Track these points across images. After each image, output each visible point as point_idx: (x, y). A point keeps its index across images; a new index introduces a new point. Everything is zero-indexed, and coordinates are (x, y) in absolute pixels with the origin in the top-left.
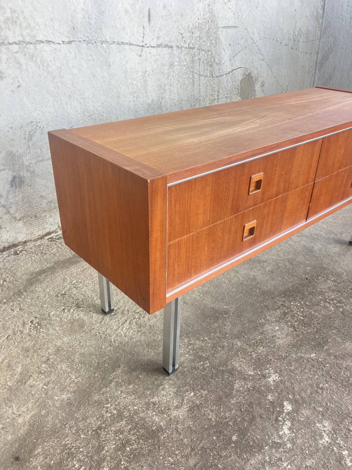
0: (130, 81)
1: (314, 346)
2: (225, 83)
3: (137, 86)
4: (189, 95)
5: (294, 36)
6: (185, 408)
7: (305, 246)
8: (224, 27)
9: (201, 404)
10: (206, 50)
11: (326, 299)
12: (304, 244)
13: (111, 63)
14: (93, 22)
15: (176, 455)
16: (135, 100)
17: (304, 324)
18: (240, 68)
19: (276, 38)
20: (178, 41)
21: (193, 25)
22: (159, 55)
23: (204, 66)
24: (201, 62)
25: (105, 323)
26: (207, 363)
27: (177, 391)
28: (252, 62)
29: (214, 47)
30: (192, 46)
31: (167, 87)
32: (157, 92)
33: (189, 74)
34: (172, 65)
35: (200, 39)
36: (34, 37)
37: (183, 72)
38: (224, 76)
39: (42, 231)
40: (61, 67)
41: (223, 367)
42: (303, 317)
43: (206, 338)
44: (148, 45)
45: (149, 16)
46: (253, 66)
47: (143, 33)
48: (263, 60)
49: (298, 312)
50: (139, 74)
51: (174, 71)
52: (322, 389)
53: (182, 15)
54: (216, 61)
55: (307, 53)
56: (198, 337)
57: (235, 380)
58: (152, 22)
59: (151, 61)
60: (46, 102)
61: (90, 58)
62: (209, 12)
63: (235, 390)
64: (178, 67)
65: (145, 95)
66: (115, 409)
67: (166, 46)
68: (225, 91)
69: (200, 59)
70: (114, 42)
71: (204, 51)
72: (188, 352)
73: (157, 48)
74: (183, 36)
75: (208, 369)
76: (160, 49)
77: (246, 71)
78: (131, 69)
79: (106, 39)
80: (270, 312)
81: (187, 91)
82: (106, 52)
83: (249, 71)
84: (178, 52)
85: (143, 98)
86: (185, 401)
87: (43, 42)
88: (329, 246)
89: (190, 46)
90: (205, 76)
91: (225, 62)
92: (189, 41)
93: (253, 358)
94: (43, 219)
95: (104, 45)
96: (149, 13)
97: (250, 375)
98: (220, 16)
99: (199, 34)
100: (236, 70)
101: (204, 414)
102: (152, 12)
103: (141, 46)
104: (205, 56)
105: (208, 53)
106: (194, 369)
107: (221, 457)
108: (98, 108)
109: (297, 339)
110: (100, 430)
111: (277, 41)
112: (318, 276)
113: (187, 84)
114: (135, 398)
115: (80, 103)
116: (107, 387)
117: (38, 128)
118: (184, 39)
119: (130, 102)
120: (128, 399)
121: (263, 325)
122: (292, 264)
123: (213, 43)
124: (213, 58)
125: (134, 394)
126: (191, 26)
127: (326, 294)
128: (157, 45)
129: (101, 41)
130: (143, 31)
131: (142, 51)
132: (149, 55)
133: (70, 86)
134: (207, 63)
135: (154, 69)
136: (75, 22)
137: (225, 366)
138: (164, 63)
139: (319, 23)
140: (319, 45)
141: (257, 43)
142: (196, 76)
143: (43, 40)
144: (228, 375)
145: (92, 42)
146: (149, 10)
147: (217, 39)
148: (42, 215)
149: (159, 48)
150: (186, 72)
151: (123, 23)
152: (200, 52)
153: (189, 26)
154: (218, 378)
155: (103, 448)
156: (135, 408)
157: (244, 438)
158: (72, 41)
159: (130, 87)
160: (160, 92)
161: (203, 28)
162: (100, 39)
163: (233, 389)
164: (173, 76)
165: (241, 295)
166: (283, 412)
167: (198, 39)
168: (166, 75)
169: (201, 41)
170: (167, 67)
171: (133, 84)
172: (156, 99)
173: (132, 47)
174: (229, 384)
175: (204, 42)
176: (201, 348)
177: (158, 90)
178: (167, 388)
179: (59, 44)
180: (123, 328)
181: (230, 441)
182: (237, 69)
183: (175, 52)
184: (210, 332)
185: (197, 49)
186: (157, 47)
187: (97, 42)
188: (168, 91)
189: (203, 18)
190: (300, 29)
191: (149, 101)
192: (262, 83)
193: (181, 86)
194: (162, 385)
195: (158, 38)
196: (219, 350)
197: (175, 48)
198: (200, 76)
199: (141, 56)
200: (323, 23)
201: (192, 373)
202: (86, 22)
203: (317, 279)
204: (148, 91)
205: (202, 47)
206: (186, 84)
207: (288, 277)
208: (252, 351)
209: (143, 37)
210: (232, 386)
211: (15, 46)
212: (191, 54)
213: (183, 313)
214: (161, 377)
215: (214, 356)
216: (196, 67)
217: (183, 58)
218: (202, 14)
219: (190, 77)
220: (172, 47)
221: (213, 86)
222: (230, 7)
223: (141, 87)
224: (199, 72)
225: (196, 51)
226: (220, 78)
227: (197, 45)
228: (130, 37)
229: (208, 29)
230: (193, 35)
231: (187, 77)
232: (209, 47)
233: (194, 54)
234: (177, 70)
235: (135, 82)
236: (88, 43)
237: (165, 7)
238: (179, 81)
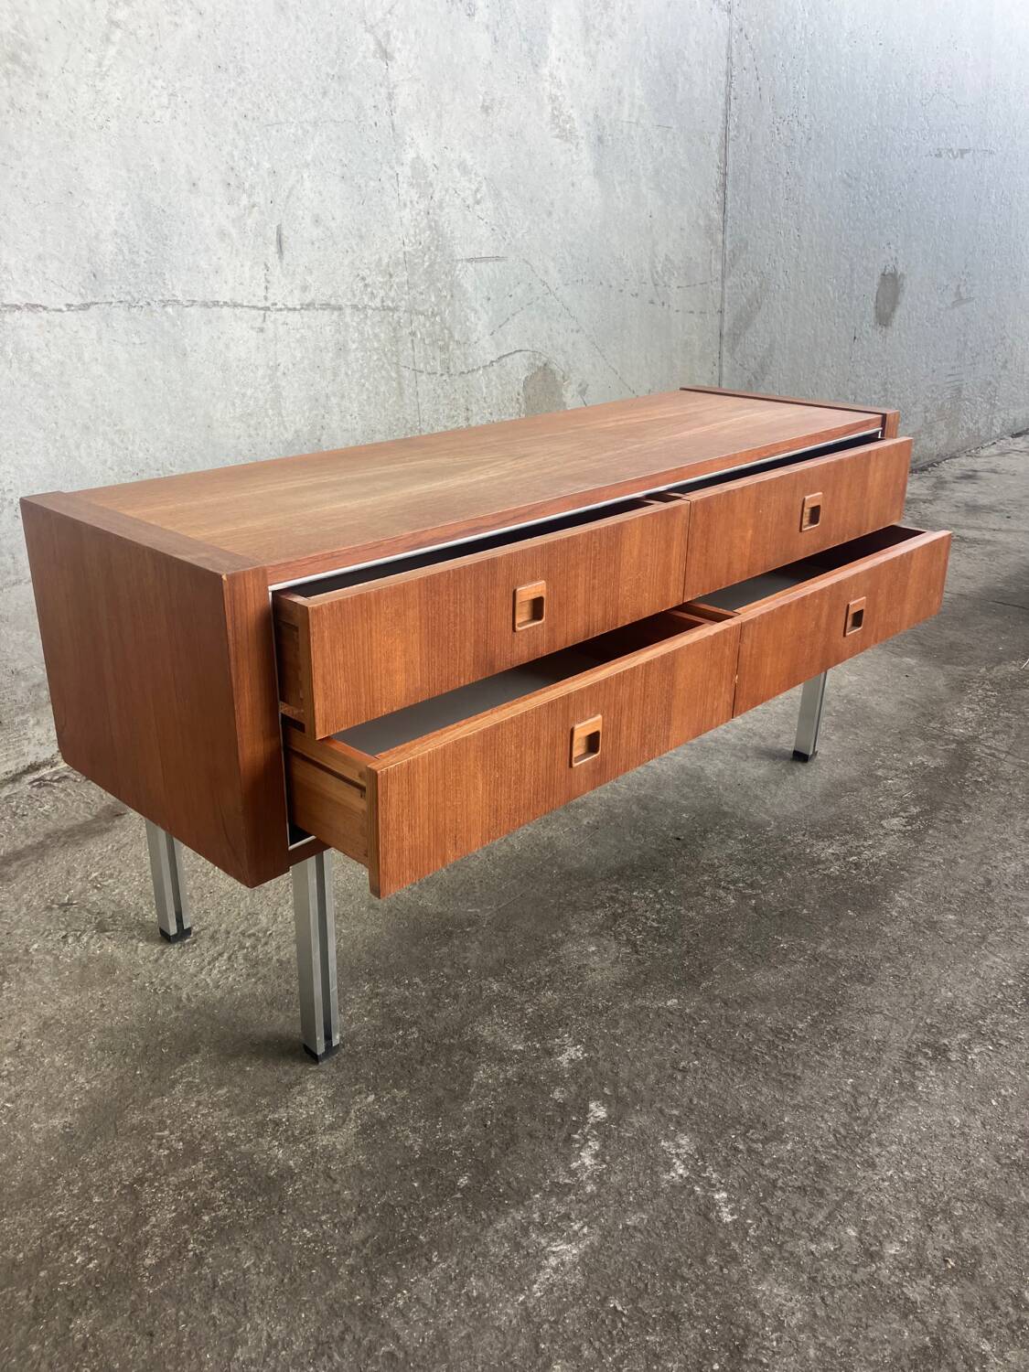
0: (237, 389)
1: (678, 982)
2: (485, 390)
3: (257, 400)
4: (392, 419)
5: (652, 275)
6: (352, 1128)
7: (683, 768)
8: (469, 260)
9: (391, 1117)
10: (428, 311)
11: (720, 880)
12: (682, 762)
13: (189, 349)
14: (141, 260)
15: (321, 1223)
16: (253, 433)
17: (660, 936)
18: (521, 351)
19: (608, 281)
20: (354, 295)
21: (390, 257)
22: (309, 327)
23: (425, 351)
24: (416, 341)
25: (166, 961)
26: (413, 1033)
27: (335, 1094)
28: (550, 337)
29: (449, 305)
30: (390, 305)
31: (334, 400)
32: (307, 414)
33: (389, 368)
34: (342, 349)
35: (409, 288)
37: (372, 364)
38: (481, 372)
39: (15, 762)
40: (63, 363)
41: (452, 1037)
42: (659, 923)
43: (417, 980)
44: (279, 306)
45: (280, 242)
46: (552, 345)
47: (266, 279)
48: (577, 331)
49: (646, 911)
50: (261, 372)
51: (348, 365)
52: (684, 1070)
53: (361, 237)
54: (457, 337)
55: (692, 312)
56: (398, 978)
57: (479, 1064)
58: (287, 255)
59: (289, 343)
60: (26, 443)
61: (136, 340)
62: (430, 227)
63: (475, 1085)
64: (359, 355)
65: (276, 422)
66: (181, 1139)
67: (326, 306)
68: (485, 408)
69: (413, 334)
70: (194, 301)
71: (422, 314)
72: (370, 1011)
73: (303, 311)
74: (366, 282)
75: (413, 1044)
76: (311, 313)
77: (535, 359)
78: (239, 360)
79: (174, 295)
80: (580, 914)
81: (385, 409)
82: (174, 325)
83: (544, 359)
84: (355, 319)
85: (272, 428)
86: (352, 1114)
87: (19, 308)
88: (743, 765)
89: (385, 304)
90: (429, 374)
91: (478, 339)
92: (382, 293)
93: (526, 1015)
94: (19, 730)
95: (169, 309)
96: (279, 235)
97: (515, 1052)
98: (457, 234)
99: (406, 278)
100: (511, 357)
101: (396, 1138)
102: (285, 232)
103: (262, 309)
104: (428, 325)
105: (432, 320)
106: (380, 1046)
107: (427, 1220)
108: (158, 454)
109: (638, 969)
110: (142, 1185)
111: (611, 286)
112: (706, 831)
113: (384, 393)
114: (231, 1115)
115: (113, 444)
116: (163, 1095)
117: (6, 503)
118: (369, 290)
119: (239, 438)
120: (213, 1118)
121: (558, 944)
122: (645, 808)
123: (446, 297)
124: (446, 331)
125: (229, 1106)
126: (386, 261)
127: (722, 870)
128: (302, 305)
129: (162, 301)
130: (265, 275)
131: (264, 320)
132: (282, 330)
133: (88, 405)
134: (434, 343)
135: (298, 359)
136: (99, 262)
137: (457, 1037)
138: (322, 344)
139: (714, 242)
140: (723, 293)
141: (559, 294)
142: (406, 373)
143: (19, 304)
144: (461, 1055)
145: (141, 304)
146: (279, 229)
147: (454, 286)
148: (17, 720)
149: (307, 312)
150: (381, 363)
151: (215, 258)
152: (414, 318)
153: (380, 259)
154: (438, 1061)
155: (146, 1221)
156: (230, 1134)
157: (486, 1180)
158: (92, 303)
159: (237, 402)
160: (315, 412)
161: (415, 264)
162: (161, 297)
163: (470, 1083)
164: (346, 374)
165: (514, 881)
166: (585, 1122)
167: (406, 288)
168: (329, 375)
169: (413, 292)
170: (330, 355)
171: (244, 395)
172: (305, 429)
173: (238, 311)
174: (462, 1073)
175: (422, 293)
176: (403, 1003)
177: (311, 410)
178: (311, 1090)
179: (60, 310)
180: (211, 969)
181: (453, 1187)
182: (511, 354)
183: (348, 319)
184: (427, 967)
185: (405, 311)
186: (302, 308)
187: (153, 303)
188: (336, 410)
189: (414, 240)
190: (667, 258)
191: (289, 436)
192: (580, 385)
193: (369, 398)
194: (300, 1083)
195: (305, 289)
196: (444, 1004)
197: (348, 311)
198: (418, 374)
199: (262, 330)
200: (727, 242)
201: (374, 1055)
202: (124, 260)
203: (704, 838)
204: (283, 411)
205: (416, 307)
206: (381, 394)
207: (632, 836)
208: (526, 1001)
209: (266, 288)
210: (470, 1077)
212: (389, 323)
213: (364, 930)
214: (299, 1068)
215: (432, 1016)
216: (405, 353)
217: (370, 332)
218: (412, 232)
219: (391, 377)
220: (340, 309)
221: (452, 397)
222: (482, 216)
223: (266, 403)
224: (414, 363)
225: (401, 314)
226: (469, 377)
227: (403, 302)
228: (233, 289)
229: (429, 266)
230: (392, 280)
231: (383, 377)
232: (436, 305)
233: (399, 322)
234: (357, 360)
235: (249, 392)
236: (130, 306)
237: (317, 221)
238: (364, 385)
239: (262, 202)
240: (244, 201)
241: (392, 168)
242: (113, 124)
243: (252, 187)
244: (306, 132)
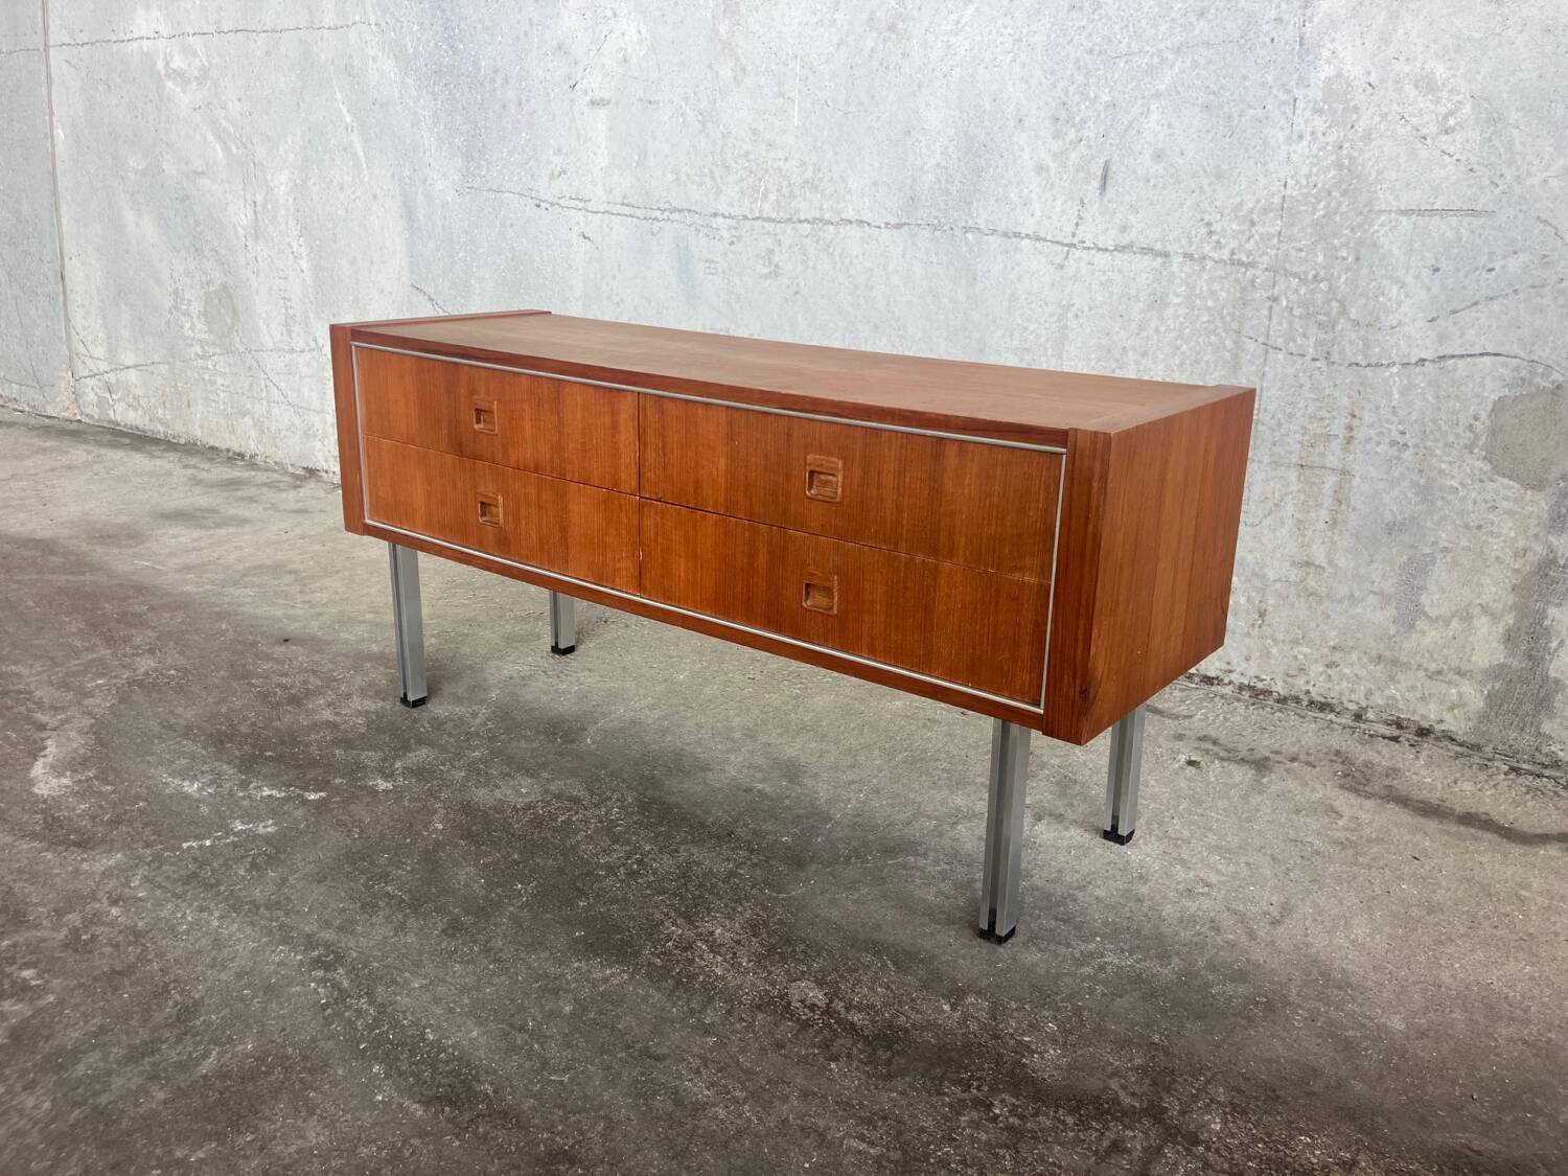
0: (1019, 321)
2: (1397, 397)
8: (1405, 212)
10: (1305, 273)
13: (980, 275)
14: (953, 190)
18: (1494, 354)
20: (1191, 242)
21: (1258, 201)
22: (1120, 271)
23: (1291, 324)
24: (1276, 308)
29: (1348, 270)
30: (1244, 259)
32: (1093, 363)
33: (1224, 335)
34: (1158, 302)
35: (1280, 242)
36: (839, 213)
37: (1198, 325)
38: (1395, 370)
40: (872, 270)
44: (1087, 245)
45: (1105, 178)
47: (1079, 215)
50: (1050, 309)
51: (1161, 319)
53: (1219, 176)
54: (1353, 313)
58: (1111, 191)
59: (1090, 284)
61: (934, 259)
62: (1339, 166)
64: (1181, 312)
67: (1147, 251)
68: (1388, 421)
69: (1275, 299)
70: (995, 230)
71: (1296, 275)
73: (1115, 253)
74: (1213, 228)
76: (1125, 256)
77: (1533, 374)
78: (1030, 293)
79: (977, 223)
82: (971, 251)
83: (1557, 377)
84: (1186, 270)
87: (850, 222)
89: (1235, 257)
90: (1291, 354)
91: (1400, 323)
92: (1234, 244)
95: (970, 236)
96: (1106, 170)
98: (1390, 176)
99: (1278, 228)
100: (1469, 360)
102: (1113, 168)
103: (1066, 245)
104: (1303, 291)
105: (1313, 286)
113: (1207, 362)
118: (1215, 238)
123: (1345, 259)
124: (1335, 304)
126: (1251, 205)
128: (1116, 246)
129: (964, 227)
130: (1079, 211)
131: (1066, 257)
132: (1084, 269)
133: (882, 309)
134: (1309, 316)
135: (1097, 303)
136: (919, 189)
138: (1133, 292)
142: (1251, 346)
143: (852, 219)
145: (945, 228)
146: (1107, 164)
147: (1365, 245)
149: (1121, 254)
150: (1212, 327)
151: (1026, 191)
152: (1281, 279)
153: (1241, 203)
158: (906, 224)
159: (1017, 334)
161: (1300, 213)
162: (964, 224)
164: (1157, 331)
167: (1275, 241)
168: (1133, 327)
169: (1284, 247)
171: (1026, 329)
173: (1038, 244)
175: (1301, 250)
179: (879, 227)
182: (1469, 355)
183: (1175, 268)
185: (1266, 269)
186: (1115, 250)
187: (955, 229)
189: (1304, 182)
193: (1182, 363)
195: (1124, 229)
197: (1177, 260)
198: (1271, 350)
199: (1061, 267)
202: (940, 188)
204: (1065, 355)
205: (1288, 266)
206: (1203, 364)
209: (1077, 224)
211: (806, 224)
212: (1237, 280)
216: (1255, 322)
217: (1205, 288)
218: (1305, 170)
219: (1225, 347)
220: (1166, 255)
221: (1327, 392)
222: (1452, 150)
223: (1048, 340)
224: (1268, 336)
225: (1259, 272)
226: (1369, 372)
227: (1266, 258)
228: (1039, 222)
229: (1324, 216)
230: (1253, 230)
231: (1211, 344)
232: (1324, 268)
233: (1252, 282)
234: (1176, 317)
235: (1032, 327)
236: (935, 229)
237: (1158, 156)
238: (1178, 348)
239: (1092, 136)
240: (1072, 135)
241: (1288, 92)
242: (956, 73)
243: (1083, 121)
244: (1163, 60)
